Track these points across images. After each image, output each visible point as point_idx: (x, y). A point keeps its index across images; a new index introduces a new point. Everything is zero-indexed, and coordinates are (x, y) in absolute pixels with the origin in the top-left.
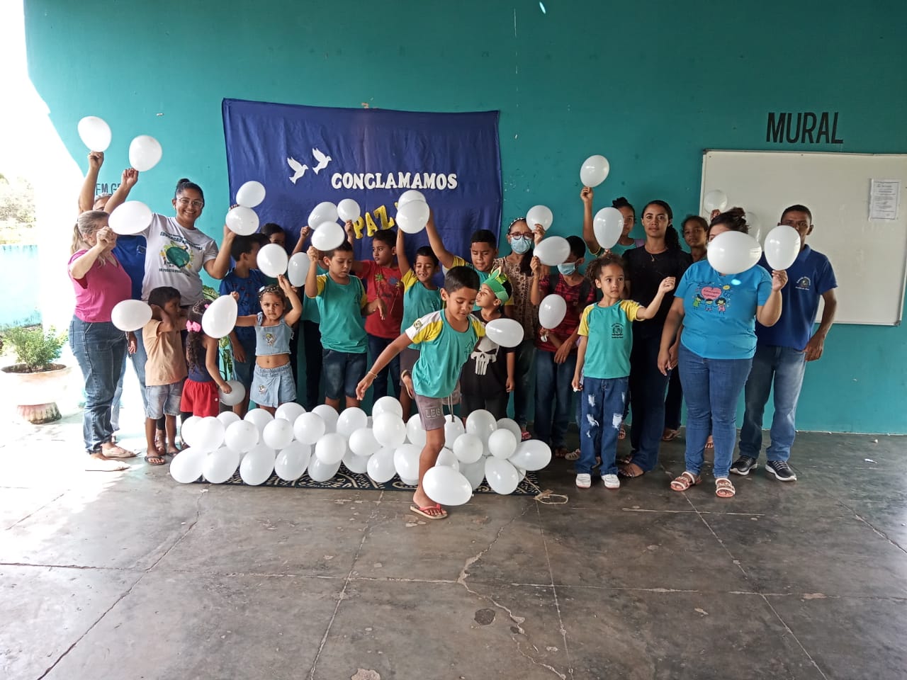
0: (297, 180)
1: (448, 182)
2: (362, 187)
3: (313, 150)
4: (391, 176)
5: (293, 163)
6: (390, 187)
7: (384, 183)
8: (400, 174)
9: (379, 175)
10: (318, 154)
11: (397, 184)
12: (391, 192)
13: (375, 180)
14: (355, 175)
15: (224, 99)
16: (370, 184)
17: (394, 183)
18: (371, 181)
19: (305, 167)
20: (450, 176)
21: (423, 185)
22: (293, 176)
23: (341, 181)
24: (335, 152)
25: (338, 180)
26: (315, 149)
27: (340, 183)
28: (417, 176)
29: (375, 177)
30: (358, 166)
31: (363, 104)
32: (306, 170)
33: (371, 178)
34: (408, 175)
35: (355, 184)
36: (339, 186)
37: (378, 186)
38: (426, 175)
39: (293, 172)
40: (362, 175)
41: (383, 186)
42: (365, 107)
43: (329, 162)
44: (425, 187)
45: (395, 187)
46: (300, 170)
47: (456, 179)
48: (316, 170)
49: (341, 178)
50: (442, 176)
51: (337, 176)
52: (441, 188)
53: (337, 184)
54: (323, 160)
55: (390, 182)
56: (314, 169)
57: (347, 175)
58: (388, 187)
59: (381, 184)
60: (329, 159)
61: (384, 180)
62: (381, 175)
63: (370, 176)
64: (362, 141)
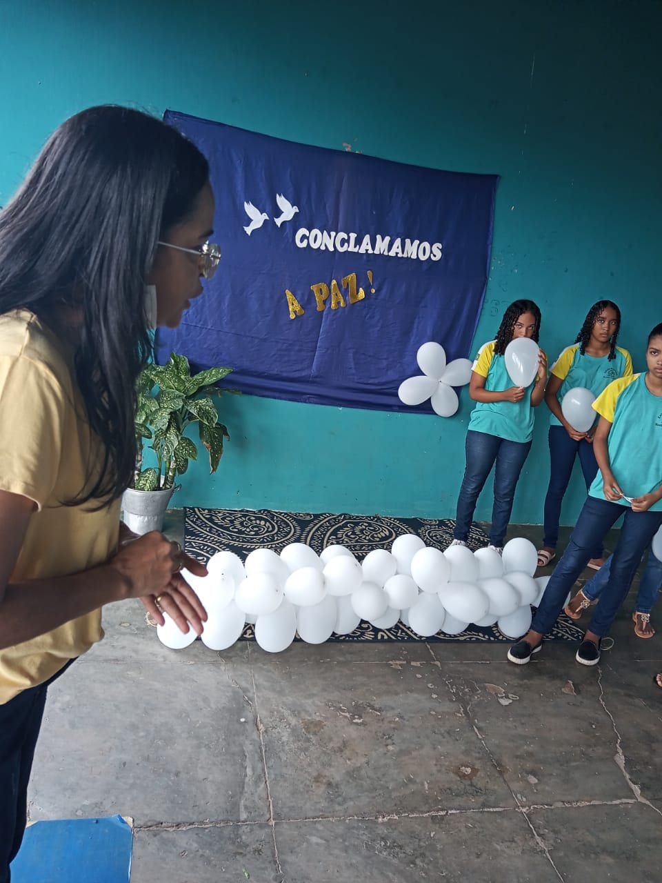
0: (253, 231)
1: (431, 252)
2: (331, 249)
3: (277, 195)
4: (367, 239)
5: (250, 209)
6: (364, 252)
7: (358, 246)
8: (379, 237)
9: (353, 236)
10: (282, 202)
11: (373, 248)
12: (365, 257)
13: (348, 241)
14: (325, 232)
15: (167, 111)
16: (342, 245)
17: (369, 247)
18: (343, 242)
19: (265, 216)
20: (435, 246)
21: (403, 253)
22: (248, 225)
23: (308, 238)
24: (304, 201)
25: (304, 237)
26: (280, 195)
27: (306, 241)
28: (398, 242)
29: (349, 237)
30: (330, 223)
31: (345, 144)
32: (265, 220)
33: (343, 239)
34: (388, 239)
35: (323, 245)
36: (304, 244)
37: (351, 249)
38: (408, 241)
39: (249, 221)
40: (333, 234)
41: (356, 250)
42: (347, 150)
43: (296, 213)
44: (405, 255)
45: (370, 251)
46: (257, 218)
47: (440, 250)
48: (278, 222)
49: (308, 235)
50: (426, 244)
51: (303, 231)
52: (423, 258)
53: (302, 241)
54: (288, 211)
55: (366, 246)
56: (276, 220)
57: (316, 231)
58: (362, 251)
59: (355, 247)
60: (296, 209)
61: (359, 242)
62: (356, 235)
63: (342, 235)
64: (338, 192)
